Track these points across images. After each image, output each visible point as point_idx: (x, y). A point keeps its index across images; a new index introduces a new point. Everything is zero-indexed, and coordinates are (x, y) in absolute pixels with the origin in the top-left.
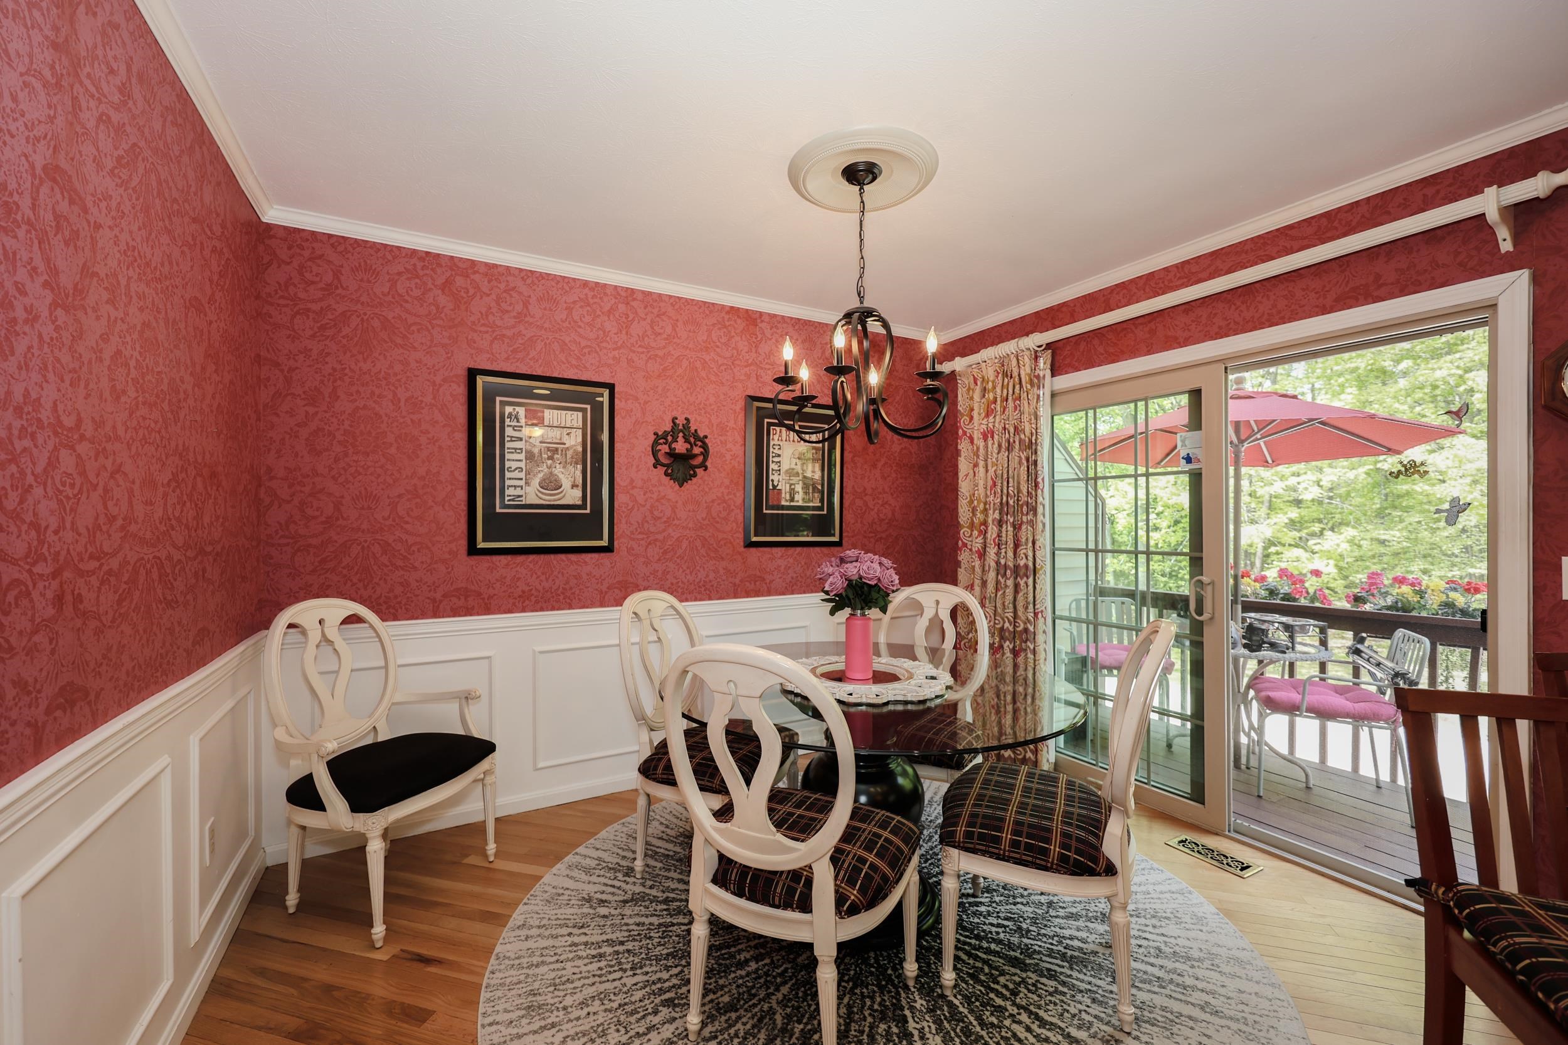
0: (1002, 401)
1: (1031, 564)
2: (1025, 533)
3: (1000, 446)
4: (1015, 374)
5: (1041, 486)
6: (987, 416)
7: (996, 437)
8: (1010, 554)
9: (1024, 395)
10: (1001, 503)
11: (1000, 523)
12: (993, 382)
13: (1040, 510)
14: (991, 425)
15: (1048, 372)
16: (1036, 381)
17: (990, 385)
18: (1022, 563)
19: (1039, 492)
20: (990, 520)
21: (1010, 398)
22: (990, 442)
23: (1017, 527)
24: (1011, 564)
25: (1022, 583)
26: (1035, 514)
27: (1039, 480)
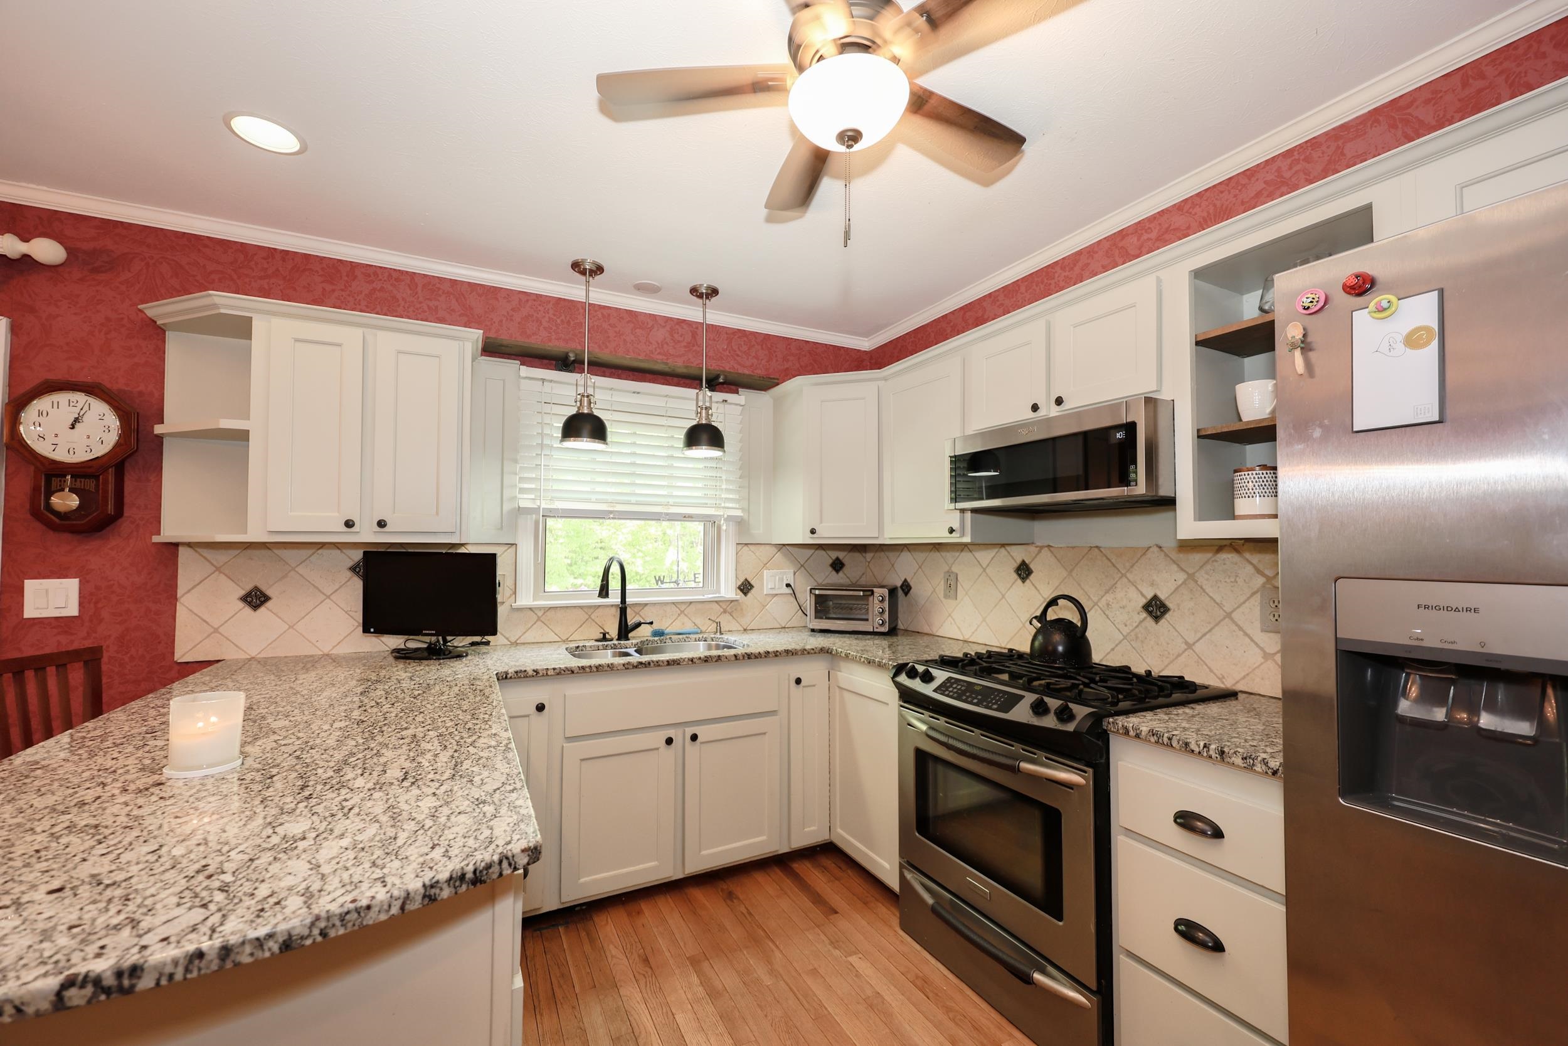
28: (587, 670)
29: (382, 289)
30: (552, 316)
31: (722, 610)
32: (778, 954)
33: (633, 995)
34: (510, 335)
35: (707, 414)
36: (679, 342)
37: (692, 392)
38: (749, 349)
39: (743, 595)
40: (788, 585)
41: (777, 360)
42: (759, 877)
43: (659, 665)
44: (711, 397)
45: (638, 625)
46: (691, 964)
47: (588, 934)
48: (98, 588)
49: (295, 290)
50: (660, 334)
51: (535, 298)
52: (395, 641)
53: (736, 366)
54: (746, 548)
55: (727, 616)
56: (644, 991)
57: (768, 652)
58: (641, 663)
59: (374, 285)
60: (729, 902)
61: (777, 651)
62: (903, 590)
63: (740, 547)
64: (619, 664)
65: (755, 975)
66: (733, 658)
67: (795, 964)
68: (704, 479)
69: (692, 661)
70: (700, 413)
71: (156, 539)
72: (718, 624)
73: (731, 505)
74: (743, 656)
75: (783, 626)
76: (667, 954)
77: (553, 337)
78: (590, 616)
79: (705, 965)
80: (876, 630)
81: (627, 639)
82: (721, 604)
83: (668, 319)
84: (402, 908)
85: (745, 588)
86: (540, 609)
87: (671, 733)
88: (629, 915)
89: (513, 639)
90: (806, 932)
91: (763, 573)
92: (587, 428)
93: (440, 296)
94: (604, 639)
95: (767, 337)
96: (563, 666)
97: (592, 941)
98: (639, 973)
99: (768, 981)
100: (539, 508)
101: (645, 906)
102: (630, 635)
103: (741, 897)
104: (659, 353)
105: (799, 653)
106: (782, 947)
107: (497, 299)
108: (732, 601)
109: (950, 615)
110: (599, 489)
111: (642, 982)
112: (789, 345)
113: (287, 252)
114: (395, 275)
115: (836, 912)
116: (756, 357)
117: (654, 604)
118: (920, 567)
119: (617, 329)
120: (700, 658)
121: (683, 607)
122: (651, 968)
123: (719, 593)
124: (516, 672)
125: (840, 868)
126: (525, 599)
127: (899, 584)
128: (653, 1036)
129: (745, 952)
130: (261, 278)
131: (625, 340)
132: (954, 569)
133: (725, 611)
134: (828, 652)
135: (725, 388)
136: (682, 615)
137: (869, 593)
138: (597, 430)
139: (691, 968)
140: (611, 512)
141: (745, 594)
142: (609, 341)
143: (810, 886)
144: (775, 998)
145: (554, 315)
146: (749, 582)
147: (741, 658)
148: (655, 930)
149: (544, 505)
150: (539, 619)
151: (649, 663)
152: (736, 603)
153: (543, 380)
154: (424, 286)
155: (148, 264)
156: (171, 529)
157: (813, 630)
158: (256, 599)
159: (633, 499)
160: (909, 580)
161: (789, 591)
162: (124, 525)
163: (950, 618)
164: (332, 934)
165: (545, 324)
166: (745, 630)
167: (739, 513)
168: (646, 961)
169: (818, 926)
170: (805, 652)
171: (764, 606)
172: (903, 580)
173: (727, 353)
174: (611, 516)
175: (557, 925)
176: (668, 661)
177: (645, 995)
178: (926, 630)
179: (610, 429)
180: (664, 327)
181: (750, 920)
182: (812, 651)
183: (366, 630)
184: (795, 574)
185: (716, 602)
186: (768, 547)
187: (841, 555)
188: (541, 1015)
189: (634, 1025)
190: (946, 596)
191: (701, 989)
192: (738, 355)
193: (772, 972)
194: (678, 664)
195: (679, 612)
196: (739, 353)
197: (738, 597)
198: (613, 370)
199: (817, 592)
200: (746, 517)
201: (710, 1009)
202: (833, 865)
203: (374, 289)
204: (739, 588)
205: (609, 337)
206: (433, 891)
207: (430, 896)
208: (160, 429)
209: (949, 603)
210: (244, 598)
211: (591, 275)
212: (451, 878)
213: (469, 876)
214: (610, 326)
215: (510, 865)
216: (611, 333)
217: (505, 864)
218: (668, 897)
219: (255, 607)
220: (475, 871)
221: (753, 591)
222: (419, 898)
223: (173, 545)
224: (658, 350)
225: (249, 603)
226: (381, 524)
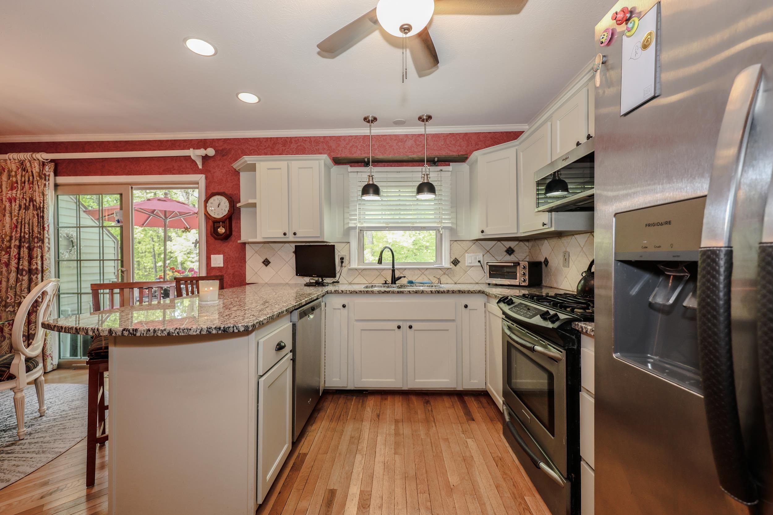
0: (21, 183)
1: (40, 268)
2: (37, 252)
3: (20, 206)
4: (29, 170)
5: (46, 229)
6: (12, 189)
7: (18, 202)
8: (26, 263)
9: (35, 183)
10: (20, 236)
11: (19, 247)
12: (16, 172)
13: (46, 241)
14: (14, 195)
15: (52, 174)
16: (43, 176)
17: (13, 173)
18: (34, 267)
19: (46, 232)
20: (12, 246)
21: (27, 183)
22: (13, 204)
23: (30, 249)
24: (26, 268)
25: (34, 277)
26: (43, 242)
27: (46, 226)
28: (363, 292)
29: (300, 146)
30: (362, 144)
31: (443, 273)
32: (434, 428)
33: (366, 425)
34: (344, 154)
35: (427, 177)
36: (419, 145)
37: (419, 168)
38: (456, 142)
39: (454, 266)
40: (479, 262)
41: (472, 145)
42: (446, 399)
43: (394, 293)
44: (429, 169)
45: (399, 278)
46: (395, 422)
47: (363, 402)
48: (227, 258)
49: (274, 151)
50: (410, 143)
51: (355, 137)
52: (307, 280)
53: (449, 152)
54: (455, 242)
55: (446, 276)
56: (371, 425)
57: (449, 291)
58: (386, 291)
59: (298, 144)
60: (425, 404)
61: (454, 291)
62: (545, 264)
63: (452, 242)
64: (376, 291)
65: (419, 433)
66: (430, 292)
67: (440, 435)
68: (435, 209)
69: (409, 292)
70: (424, 177)
71: (239, 242)
72: (439, 279)
73: (447, 221)
74: (435, 292)
75: (477, 282)
76: (388, 416)
77: (363, 153)
78: (380, 273)
79: (400, 424)
80: (521, 284)
81: (395, 284)
82: (442, 270)
83: (413, 135)
85: (455, 262)
86: (360, 269)
87: (400, 324)
88: (382, 399)
89: (350, 282)
90: (453, 425)
91: (465, 255)
92: (371, 191)
93: (320, 144)
94: (386, 283)
95: (466, 134)
96: (353, 290)
97: (363, 404)
98: (373, 419)
99: (423, 436)
100: (356, 227)
101: (389, 398)
102: (397, 282)
103: (432, 404)
104: (410, 152)
105: (466, 292)
106: (437, 426)
107: (340, 141)
108: (448, 269)
109: (566, 277)
111: (372, 423)
112: (479, 136)
113: (271, 138)
114: (304, 139)
115: (474, 420)
116: (460, 146)
117: (409, 269)
118: (552, 250)
119: (390, 144)
120: (413, 291)
121: (423, 271)
122: (379, 419)
123: (442, 264)
124: (335, 291)
125: (489, 404)
126: (354, 265)
127: (543, 260)
128: (365, 441)
129: (420, 424)
130: (264, 149)
131: (393, 149)
132: (568, 250)
133: (444, 274)
134: (483, 293)
135: (443, 164)
136: (423, 275)
137: (517, 264)
138: (376, 191)
139: (394, 423)
140: (387, 227)
141: (455, 265)
142: (387, 150)
143: (468, 407)
144: (422, 443)
145: (363, 143)
146: (457, 260)
147: (434, 292)
148: (388, 406)
149: (359, 225)
150: (359, 274)
151: (389, 292)
152: (450, 270)
153: (357, 172)
154: (314, 141)
155: (235, 151)
156: (244, 238)
157: (489, 284)
158: (266, 262)
159: (400, 221)
160: (547, 258)
161: (479, 264)
162: (233, 238)
163: (566, 278)
165: (359, 148)
166: (455, 283)
167: (450, 225)
168: (378, 416)
169: (460, 423)
170: (470, 292)
171: (466, 272)
172: (545, 258)
173: (444, 146)
174: (387, 229)
175: (353, 396)
176: (398, 291)
177: (371, 427)
178: (555, 286)
179: (381, 189)
180: (411, 139)
181: (430, 413)
182: (474, 292)
183: (297, 275)
184: (483, 256)
185: (440, 269)
186: (467, 242)
187: (511, 244)
188: (332, 422)
189: (361, 435)
190: (564, 266)
191: (393, 431)
192: (450, 147)
193: (427, 434)
194: (403, 293)
195: (421, 273)
196: (450, 145)
197: (451, 267)
198: (389, 163)
199: (489, 264)
200: (454, 227)
201: (393, 438)
202: (486, 402)
203: (298, 146)
204: (452, 262)
205: (386, 149)
206: (210, 330)
207: (209, 331)
208: (238, 205)
209: (565, 270)
210: (263, 262)
211: (372, 122)
212: (216, 328)
213: (222, 328)
214: (387, 143)
215: (237, 329)
216: (387, 147)
217: (235, 328)
218: (401, 398)
219: (266, 265)
220: (224, 328)
221: (459, 264)
222: (205, 331)
223: (244, 244)
224: (409, 151)
225: (265, 264)
226: (295, 234)
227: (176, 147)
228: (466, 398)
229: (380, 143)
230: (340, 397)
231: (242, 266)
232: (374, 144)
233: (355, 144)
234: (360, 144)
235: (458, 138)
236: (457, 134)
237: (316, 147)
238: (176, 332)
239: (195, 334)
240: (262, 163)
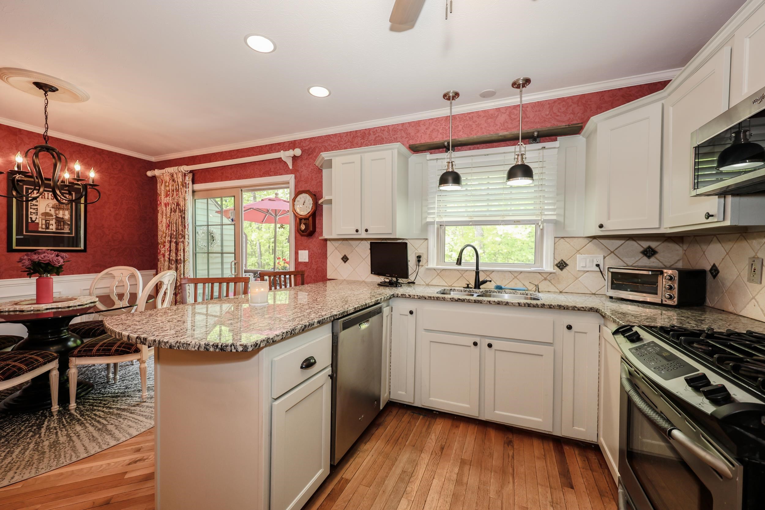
0: (172, 191)
1: (182, 259)
2: (181, 246)
3: (171, 209)
4: (176, 181)
5: (187, 227)
6: (167, 197)
7: (170, 206)
8: (174, 255)
9: (180, 190)
10: (171, 234)
11: (170, 242)
12: (169, 183)
13: (186, 237)
14: (168, 201)
15: (191, 183)
16: (184, 185)
17: (167, 184)
18: (179, 258)
19: (186, 229)
20: (166, 240)
21: (175, 191)
22: (167, 208)
23: (177, 244)
24: (174, 259)
25: (179, 266)
26: (185, 238)
27: (186, 225)
28: (432, 298)
31: (543, 278)
32: (511, 485)
33: (425, 458)
34: (425, 139)
35: (522, 158)
36: (515, 119)
37: (511, 149)
38: (567, 109)
39: (559, 270)
40: (598, 265)
41: (591, 110)
42: (536, 443)
43: (470, 302)
44: (525, 148)
45: (484, 282)
46: (461, 462)
47: (429, 424)
48: (312, 254)
49: (353, 144)
50: (502, 118)
51: (436, 120)
52: (381, 279)
53: (556, 123)
54: (562, 240)
55: (547, 282)
56: (430, 460)
57: (544, 305)
58: (459, 299)
59: (376, 135)
60: (506, 445)
61: (551, 305)
62: (712, 274)
63: (557, 239)
64: (448, 298)
65: (488, 488)
67: (516, 498)
68: (535, 198)
69: (489, 302)
70: (517, 159)
71: (320, 238)
72: (537, 286)
73: (550, 213)
74: (525, 304)
75: (594, 293)
76: (454, 451)
78: (462, 275)
79: (466, 468)
80: (664, 302)
82: (542, 274)
83: (507, 108)
84: (198, 348)
85: (562, 265)
86: (438, 269)
88: (452, 425)
89: (427, 283)
90: (539, 487)
91: (576, 256)
92: (450, 179)
93: (398, 132)
94: (468, 287)
95: (582, 97)
96: (421, 295)
97: (429, 427)
98: (435, 452)
99: (492, 495)
100: (435, 222)
101: (462, 426)
102: (481, 287)
103: (515, 447)
105: (571, 309)
106: (516, 484)
107: (420, 126)
108: (551, 273)
109: (754, 298)
110: (469, 210)
111: (433, 456)
112: (603, 96)
113: (351, 132)
114: (382, 129)
115: (572, 488)
116: (573, 113)
117: (498, 271)
118: (727, 254)
119: (477, 123)
120: (494, 302)
121: (516, 275)
122: (442, 453)
123: (542, 267)
124: (402, 295)
125: (601, 465)
126: (433, 264)
127: (708, 268)
128: (418, 481)
129: (493, 474)
130: (345, 144)
131: (481, 128)
132: (760, 255)
133: (545, 279)
134: (597, 311)
135: (547, 139)
136: (516, 279)
137: (659, 273)
138: (456, 179)
139: (459, 463)
140: (471, 221)
141: (562, 269)
142: (473, 131)
143: (567, 463)
144: (489, 505)
145: (445, 125)
146: (564, 262)
147: (523, 305)
148: (458, 438)
149: (437, 220)
150: (438, 274)
151: (464, 300)
152: (554, 274)
153: (437, 159)
154: (392, 130)
155: (319, 149)
156: (326, 235)
157: (611, 298)
158: (345, 259)
159: (488, 214)
160: (717, 265)
161: (597, 269)
162: (316, 234)
163: (754, 300)
164: (180, 348)
165: (441, 131)
166: (561, 292)
167: (554, 217)
168: (442, 448)
169: (551, 488)
170: (576, 309)
171: (577, 278)
172: (712, 265)
173: (549, 116)
174: (471, 223)
175: (421, 414)
176: (475, 300)
177: (430, 462)
178: (731, 309)
179: (463, 178)
180: (505, 113)
181: (510, 460)
182: (582, 309)
183: (372, 273)
184: (604, 258)
185: (539, 273)
186: (580, 239)
187: (653, 244)
188: (388, 444)
189: (415, 471)
190: (750, 280)
191: (455, 476)
192: (558, 116)
193: (499, 493)
194: (481, 303)
195: (514, 277)
196: (559, 114)
197: (555, 271)
198: (475, 146)
199: (611, 270)
200: (561, 219)
201: (452, 487)
202: (596, 460)
203: (376, 137)
204: (557, 265)
205: (473, 128)
206: (208, 347)
207: (206, 348)
208: (320, 202)
209: (753, 288)
210: (342, 259)
211: (453, 99)
212: (213, 345)
213: (219, 346)
214: (474, 122)
215: (235, 348)
216: (474, 126)
217: (233, 347)
218: (477, 427)
219: (345, 262)
220: (221, 346)
221: (567, 268)
222: (203, 348)
223: (326, 240)
224: (501, 128)
225: (343, 260)
226: (366, 230)
227: (272, 150)
228: (566, 448)
229: (466, 123)
230: (406, 413)
231: (324, 262)
232: (458, 125)
233: (436, 128)
234: (442, 126)
235: (571, 103)
236: (568, 98)
237: (394, 136)
238: (177, 346)
239: (193, 349)
240: (337, 158)
